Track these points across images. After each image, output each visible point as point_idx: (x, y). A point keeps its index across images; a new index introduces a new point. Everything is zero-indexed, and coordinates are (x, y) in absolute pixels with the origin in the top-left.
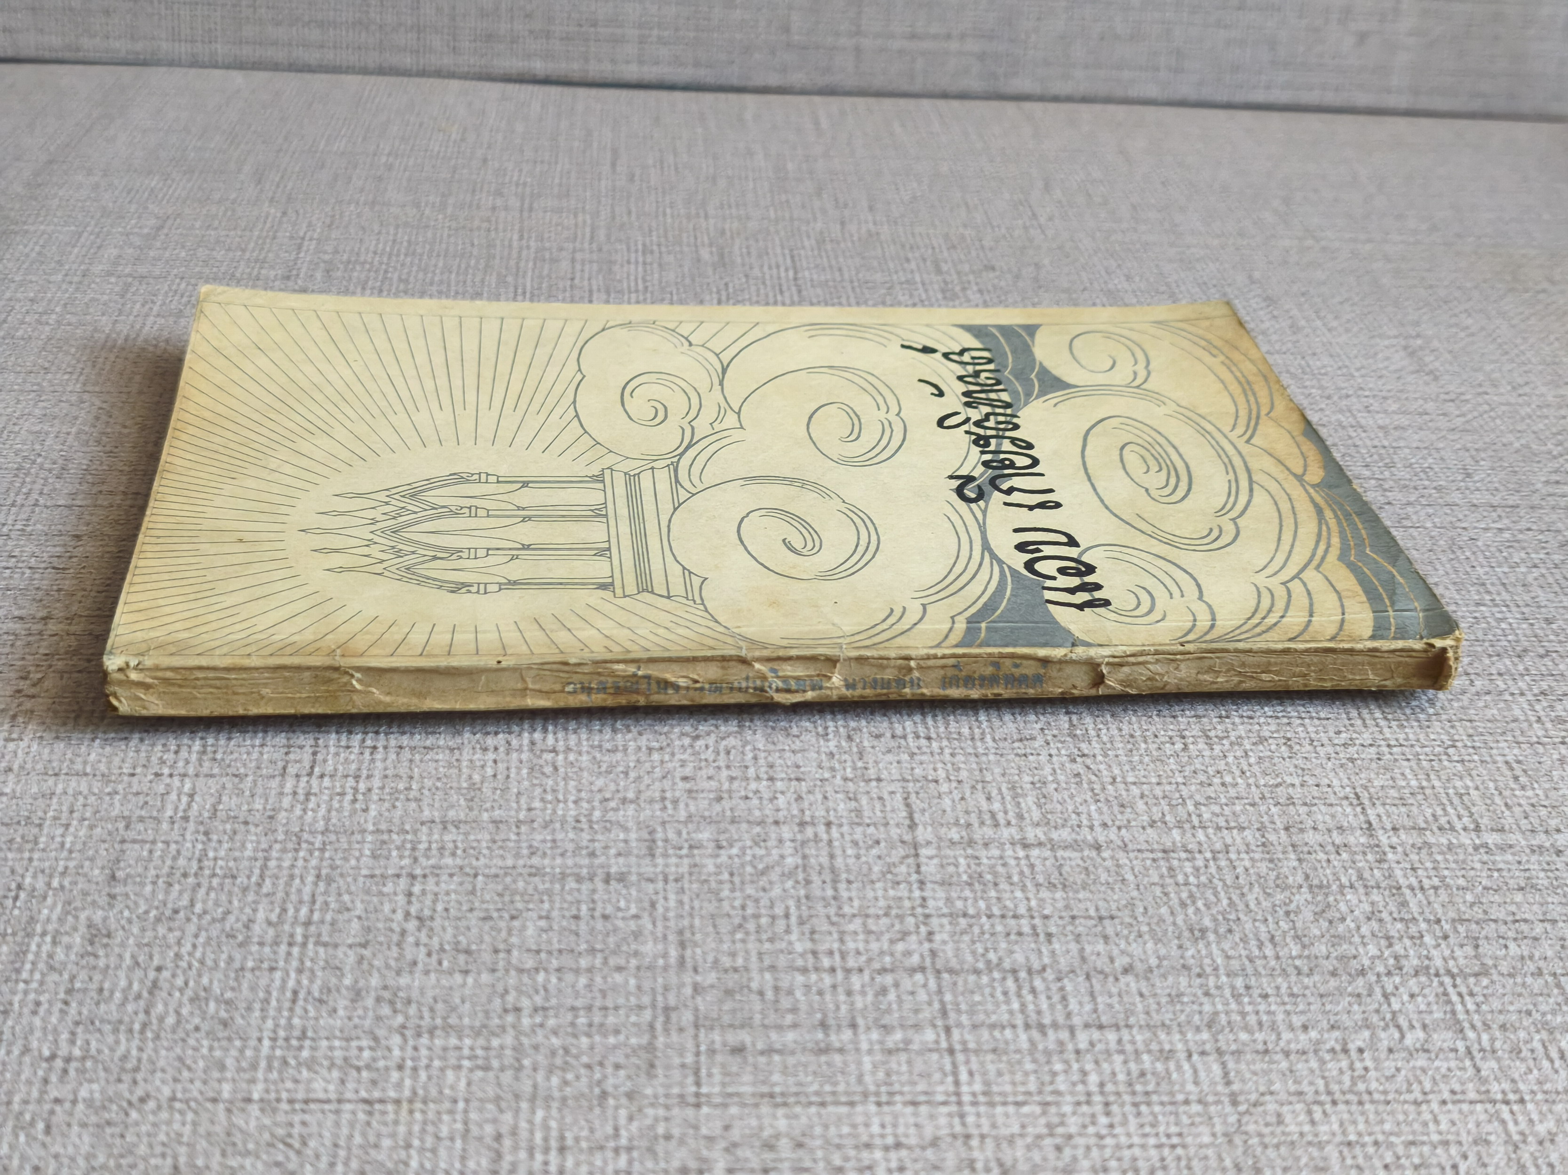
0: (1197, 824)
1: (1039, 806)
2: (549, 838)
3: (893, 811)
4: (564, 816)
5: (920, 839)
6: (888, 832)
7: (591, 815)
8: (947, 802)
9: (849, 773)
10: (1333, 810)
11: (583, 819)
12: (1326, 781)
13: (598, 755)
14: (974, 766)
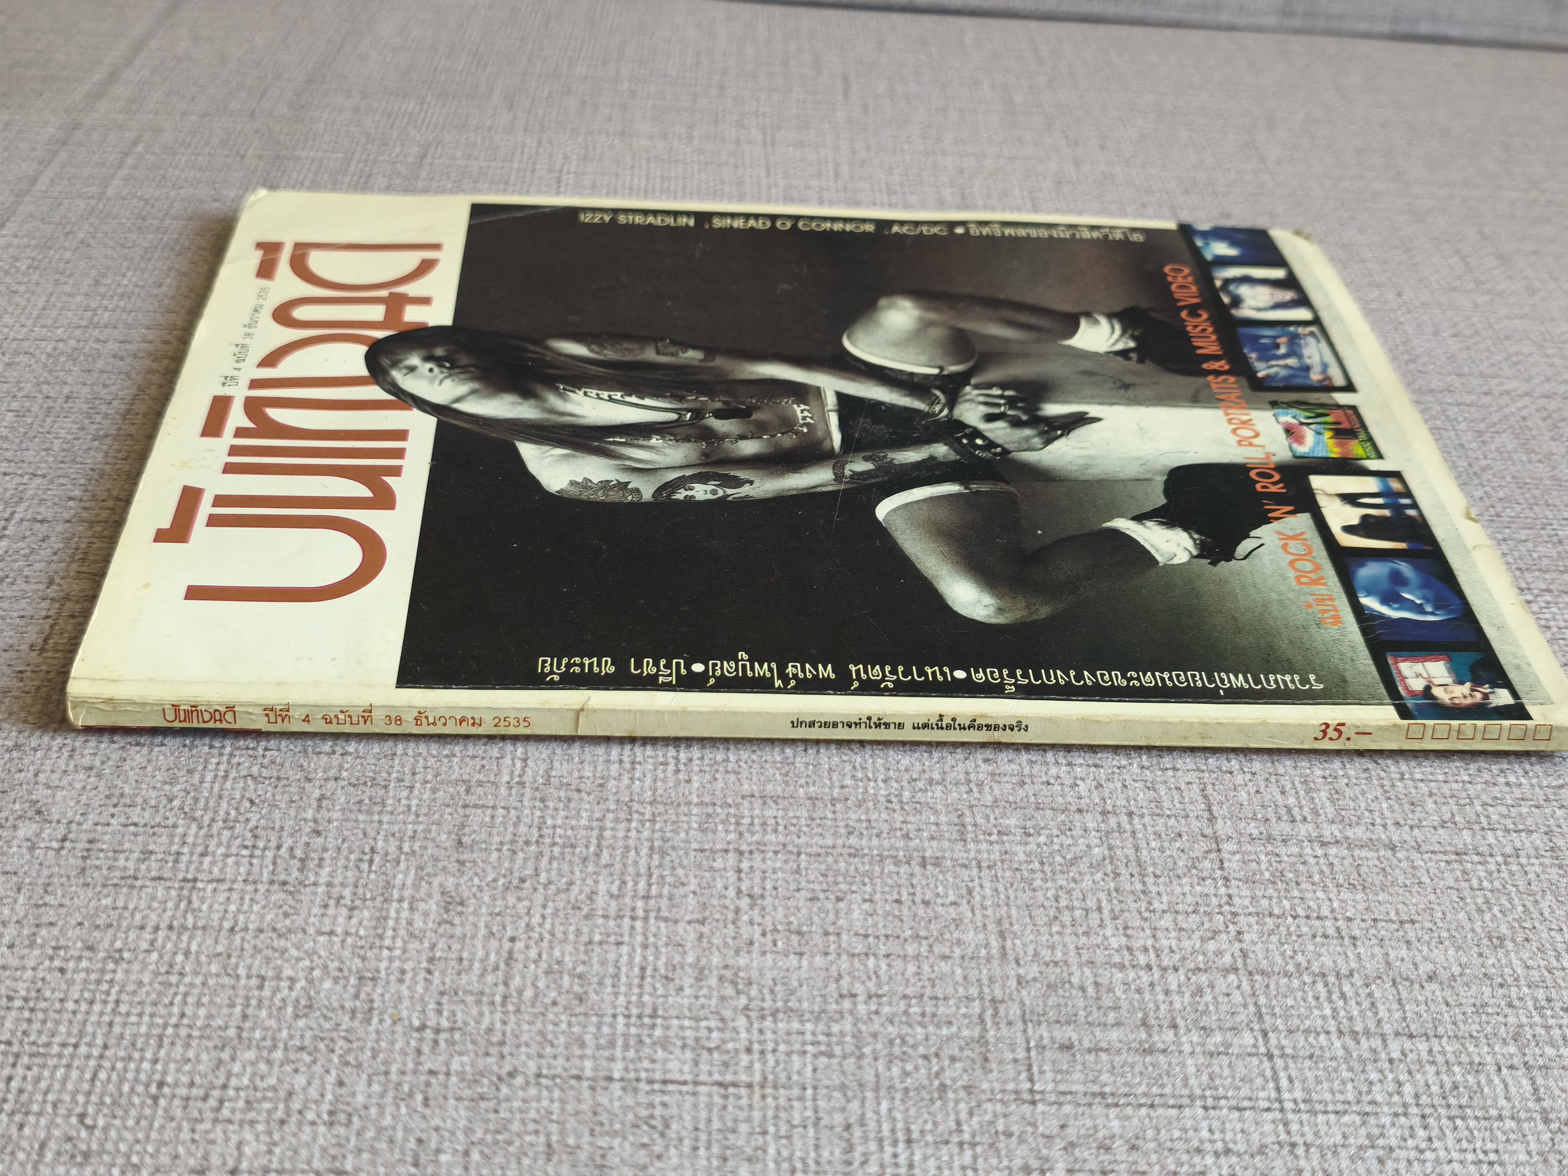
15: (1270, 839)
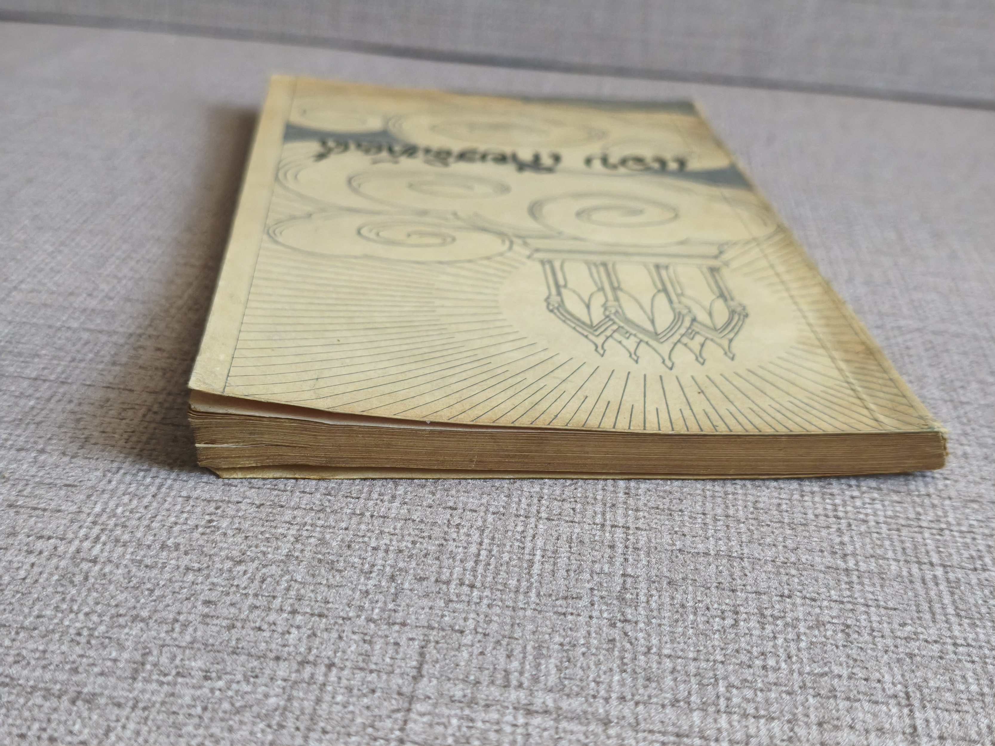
0: (722, 707)
1: (559, 669)
2: (41, 648)
3: (403, 659)
4: (68, 627)
5: (420, 693)
6: (388, 681)
7: (95, 629)
8: (465, 655)
9: (376, 614)
10: (877, 708)
11: (85, 632)
12: (877, 675)
13: (134, 570)
14: (508, 620)
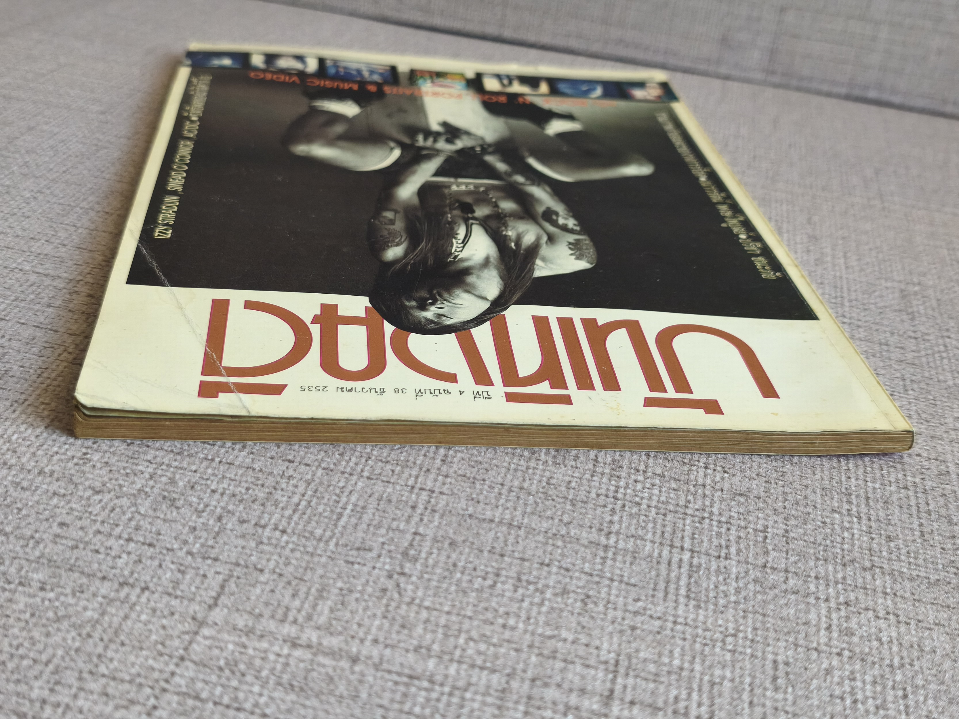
15: (249, 632)
